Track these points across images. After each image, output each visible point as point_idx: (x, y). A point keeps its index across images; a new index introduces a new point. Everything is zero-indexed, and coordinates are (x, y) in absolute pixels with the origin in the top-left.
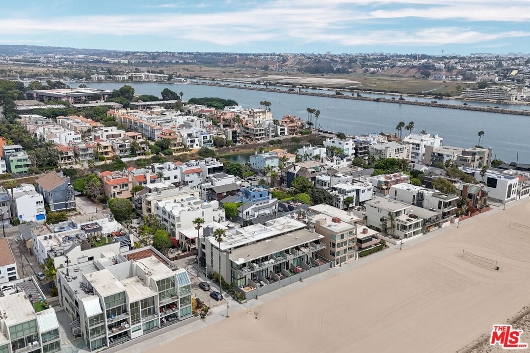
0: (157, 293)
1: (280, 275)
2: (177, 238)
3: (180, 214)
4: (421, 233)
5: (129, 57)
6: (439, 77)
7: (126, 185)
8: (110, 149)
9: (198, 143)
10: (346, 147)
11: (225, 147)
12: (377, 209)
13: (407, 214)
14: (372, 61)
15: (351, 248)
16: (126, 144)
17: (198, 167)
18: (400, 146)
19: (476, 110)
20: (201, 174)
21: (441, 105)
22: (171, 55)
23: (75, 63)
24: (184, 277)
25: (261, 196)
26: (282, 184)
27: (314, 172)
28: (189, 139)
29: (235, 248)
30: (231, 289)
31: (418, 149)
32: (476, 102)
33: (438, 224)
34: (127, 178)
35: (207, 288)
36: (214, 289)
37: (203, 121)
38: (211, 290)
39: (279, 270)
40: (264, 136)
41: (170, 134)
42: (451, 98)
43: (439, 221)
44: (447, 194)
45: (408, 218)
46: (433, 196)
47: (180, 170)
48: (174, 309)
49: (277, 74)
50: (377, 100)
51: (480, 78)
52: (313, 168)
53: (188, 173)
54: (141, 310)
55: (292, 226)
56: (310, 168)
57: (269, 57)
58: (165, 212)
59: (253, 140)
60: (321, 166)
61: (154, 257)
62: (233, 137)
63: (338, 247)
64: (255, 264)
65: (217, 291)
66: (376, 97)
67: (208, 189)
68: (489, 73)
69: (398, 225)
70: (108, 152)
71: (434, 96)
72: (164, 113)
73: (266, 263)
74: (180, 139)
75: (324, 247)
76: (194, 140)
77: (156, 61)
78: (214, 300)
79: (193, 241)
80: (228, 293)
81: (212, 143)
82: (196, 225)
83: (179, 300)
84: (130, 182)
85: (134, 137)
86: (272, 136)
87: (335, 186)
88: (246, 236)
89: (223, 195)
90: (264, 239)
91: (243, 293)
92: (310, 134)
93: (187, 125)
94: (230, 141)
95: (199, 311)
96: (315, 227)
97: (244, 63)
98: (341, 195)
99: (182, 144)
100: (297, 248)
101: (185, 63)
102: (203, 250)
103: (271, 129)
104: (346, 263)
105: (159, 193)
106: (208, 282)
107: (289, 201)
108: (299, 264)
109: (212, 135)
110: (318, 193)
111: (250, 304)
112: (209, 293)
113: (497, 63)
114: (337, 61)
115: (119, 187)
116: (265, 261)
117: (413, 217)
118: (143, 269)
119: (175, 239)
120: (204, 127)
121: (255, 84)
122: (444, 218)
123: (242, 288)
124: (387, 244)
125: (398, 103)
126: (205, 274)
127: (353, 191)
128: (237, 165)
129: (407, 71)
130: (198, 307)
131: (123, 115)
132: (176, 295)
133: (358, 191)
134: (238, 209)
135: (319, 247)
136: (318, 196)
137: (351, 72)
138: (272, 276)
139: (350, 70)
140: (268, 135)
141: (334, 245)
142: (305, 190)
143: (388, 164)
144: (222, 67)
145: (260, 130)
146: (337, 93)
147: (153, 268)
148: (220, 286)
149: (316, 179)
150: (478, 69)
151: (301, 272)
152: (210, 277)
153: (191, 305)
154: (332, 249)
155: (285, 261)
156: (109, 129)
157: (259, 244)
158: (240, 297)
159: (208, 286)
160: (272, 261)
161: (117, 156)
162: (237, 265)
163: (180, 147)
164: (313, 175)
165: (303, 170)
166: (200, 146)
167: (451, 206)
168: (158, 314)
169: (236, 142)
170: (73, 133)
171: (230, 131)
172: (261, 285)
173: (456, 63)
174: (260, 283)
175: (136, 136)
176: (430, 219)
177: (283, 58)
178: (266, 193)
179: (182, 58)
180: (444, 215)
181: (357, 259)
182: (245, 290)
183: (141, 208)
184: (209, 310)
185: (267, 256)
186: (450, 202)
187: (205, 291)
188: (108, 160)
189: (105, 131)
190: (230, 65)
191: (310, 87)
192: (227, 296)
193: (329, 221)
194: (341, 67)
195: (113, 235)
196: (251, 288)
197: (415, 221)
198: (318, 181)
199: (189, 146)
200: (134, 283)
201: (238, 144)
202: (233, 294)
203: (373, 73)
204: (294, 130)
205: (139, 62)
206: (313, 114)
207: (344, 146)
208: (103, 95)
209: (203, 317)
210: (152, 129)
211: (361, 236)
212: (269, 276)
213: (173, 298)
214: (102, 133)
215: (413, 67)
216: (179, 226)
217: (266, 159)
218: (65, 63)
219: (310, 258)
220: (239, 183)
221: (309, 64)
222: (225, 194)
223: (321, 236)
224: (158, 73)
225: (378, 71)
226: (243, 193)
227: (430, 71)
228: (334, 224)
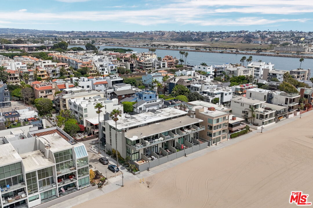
0: (55, 164)
1: (168, 151)
2: (85, 125)
3: (87, 106)
4: (274, 121)
5: (70, 34)
6: (257, 42)
7: (51, 91)
8: (46, 73)
9: (107, 71)
10: (208, 70)
11: (125, 74)
12: (240, 104)
13: (263, 108)
14: (215, 34)
15: (224, 131)
16: (57, 70)
17: (105, 80)
18: (246, 69)
19: (285, 56)
20: (107, 85)
21: (263, 54)
22: (95, 32)
23: (36, 37)
24: (83, 151)
25: (151, 97)
26: (166, 92)
27: (189, 82)
28: (101, 68)
29: (130, 128)
30: (126, 163)
31: (258, 71)
32: (283, 53)
33: (285, 116)
34: (51, 86)
35: (106, 162)
36: (112, 163)
37: (111, 58)
38: (109, 164)
39: (167, 147)
40: (151, 68)
41: (88, 65)
42: (267, 51)
43: (286, 113)
44: (291, 94)
45: (264, 110)
46: (280, 95)
47: (91, 81)
48: (72, 179)
49: (159, 42)
50: (222, 52)
51: (282, 42)
52: (188, 79)
53: (97, 84)
54: (38, 180)
55: (177, 113)
56: (186, 79)
57: (154, 32)
58: (75, 106)
59: (144, 70)
60: (193, 78)
61: (56, 133)
62: (131, 68)
63: (215, 129)
64: (147, 141)
65: (114, 164)
66: (221, 51)
67: (111, 94)
68: (287, 40)
69: (257, 115)
70: (44, 75)
71: (257, 50)
72: (85, 54)
73: (156, 140)
74: (94, 68)
75: (203, 129)
76: (104, 69)
77: (86, 36)
78: (111, 172)
79: (96, 126)
80: (123, 166)
81: (117, 71)
82: (97, 110)
83: (77, 170)
84: (54, 89)
85: (62, 66)
86: (157, 68)
87: (205, 91)
88: (139, 120)
89: (122, 97)
90: (154, 122)
91: (137, 166)
92: (182, 67)
93: (100, 60)
94: (129, 70)
95: (96, 182)
96: (195, 114)
97: (139, 36)
98: (210, 97)
99: (96, 71)
100: (181, 129)
101: (103, 37)
102: (104, 132)
103: (156, 63)
104: (221, 143)
105: (73, 94)
106: (107, 158)
107: (172, 100)
108: (183, 143)
109: (117, 65)
110: (193, 95)
111: (143, 175)
112: (107, 166)
113: (291, 34)
114: (194, 34)
115: (45, 92)
116: (156, 139)
117: (268, 110)
118: (44, 143)
119: (83, 126)
120: (111, 61)
121: (145, 46)
122: (290, 111)
123: (136, 162)
124: (250, 129)
125: (235, 53)
126: (105, 151)
127: (219, 94)
128: (133, 80)
129: (237, 39)
130: (96, 178)
131: (58, 55)
132: (74, 166)
133: (222, 94)
134: (133, 106)
135: (199, 129)
136: (193, 97)
137: (203, 40)
138: (161, 152)
139: (202, 39)
140: (154, 67)
141: (211, 128)
142: (183, 93)
143: (239, 79)
144: (126, 39)
145: (149, 64)
146: (196, 49)
147: (54, 142)
148: (116, 160)
149: (191, 86)
150: (280, 37)
151: (186, 148)
152: (109, 153)
153: (89, 175)
154: (209, 131)
155: (172, 139)
156: (46, 61)
157: (150, 126)
158: (134, 169)
159: (107, 160)
160: (161, 139)
161: (50, 77)
162: (131, 141)
163: (94, 74)
164: (188, 84)
165: (181, 81)
166: (108, 73)
167: (294, 103)
168: (56, 184)
169: (133, 71)
170: (21, 63)
171: (129, 64)
172: (152, 159)
173: (267, 34)
174: (151, 158)
175: (64, 65)
176: (280, 111)
177: (162, 33)
178: (155, 96)
179: (101, 34)
180: (290, 108)
181: (229, 140)
182: (139, 163)
183: (59, 106)
184: (106, 181)
185: (157, 135)
186: (294, 99)
187: (104, 164)
188: (44, 80)
189: (43, 63)
190: (130, 37)
191: (179, 47)
192: (122, 169)
193: (206, 110)
194: (197, 38)
195: (29, 120)
196: (144, 162)
197: (270, 112)
198: (192, 88)
199: (100, 72)
200: (34, 156)
201: (134, 73)
202: (128, 166)
203: (216, 41)
204: (172, 64)
205: (75, 36)
206: (183, 55)
207: (207, 70)
208: (48, 47)
209: (100, 187)
210: (76, 63)
211: (231, 122)
212: (158, 152)
213: (71, 169)
214: (42, 64)
215: (241, 37)
216: (86, 116)
217: (153, 76)
218: (30, 37)
219: (192, 138)
220: (134, 89)
221: (178, 36)
222: (124, 96)
223: (201, 121)
224: (85, 40)
225: (219, 40)
226: (137, 95)
227: (251, 39)
228: (210, 112)
